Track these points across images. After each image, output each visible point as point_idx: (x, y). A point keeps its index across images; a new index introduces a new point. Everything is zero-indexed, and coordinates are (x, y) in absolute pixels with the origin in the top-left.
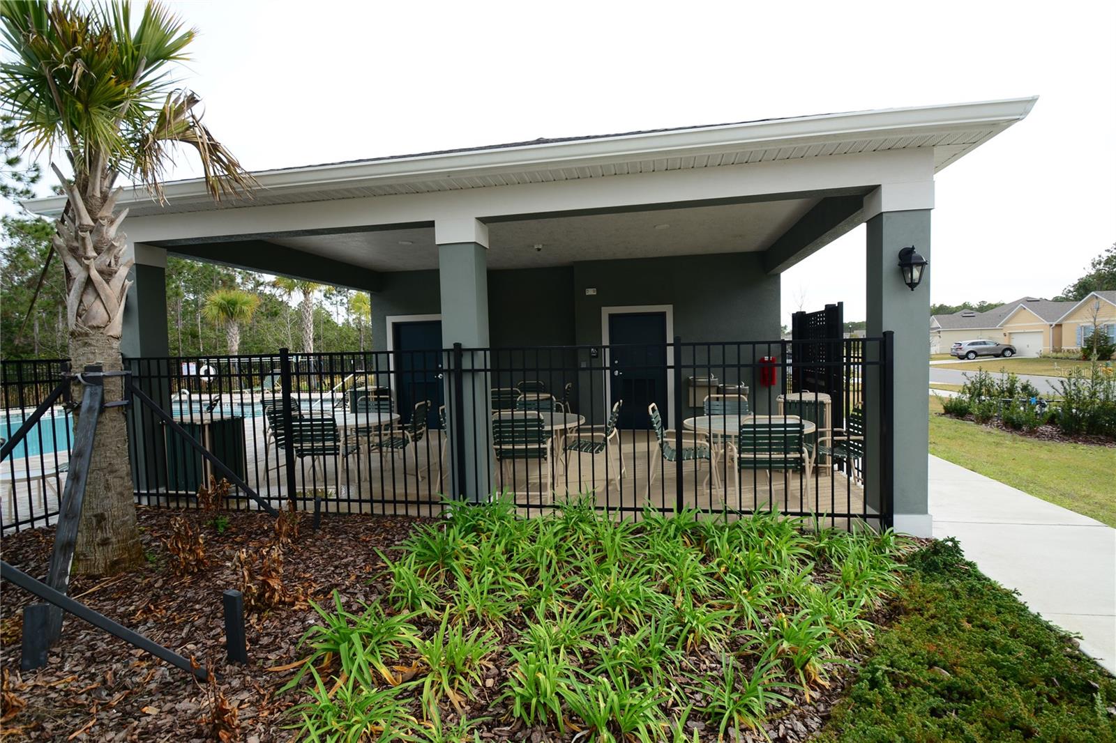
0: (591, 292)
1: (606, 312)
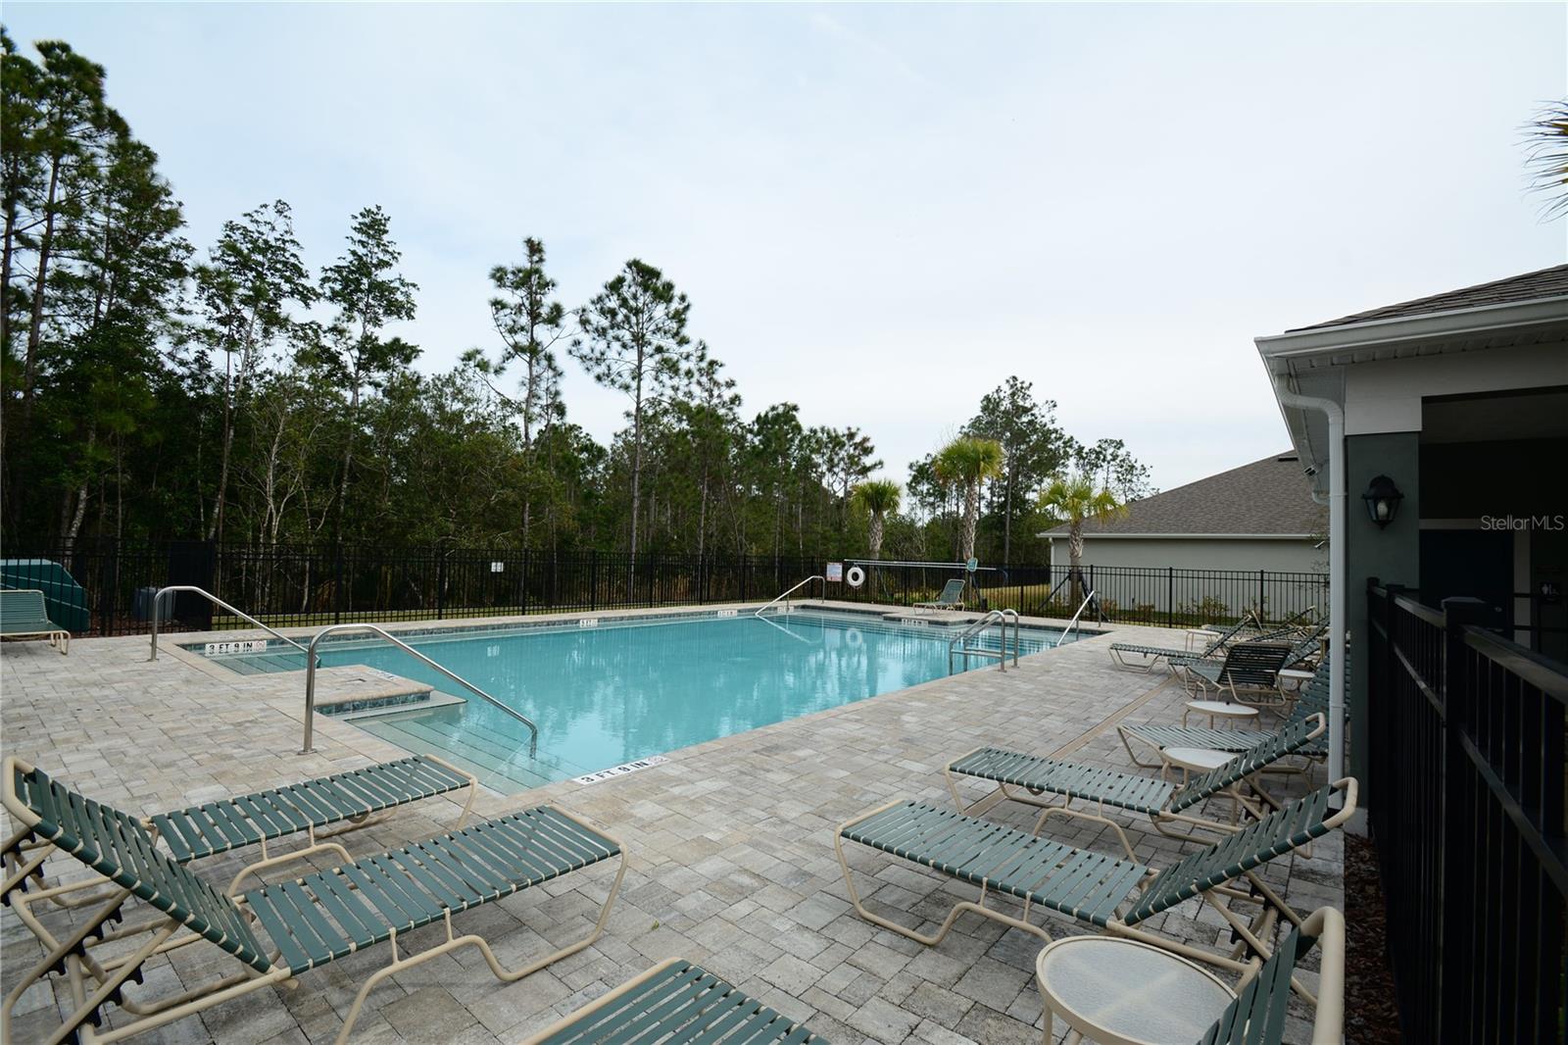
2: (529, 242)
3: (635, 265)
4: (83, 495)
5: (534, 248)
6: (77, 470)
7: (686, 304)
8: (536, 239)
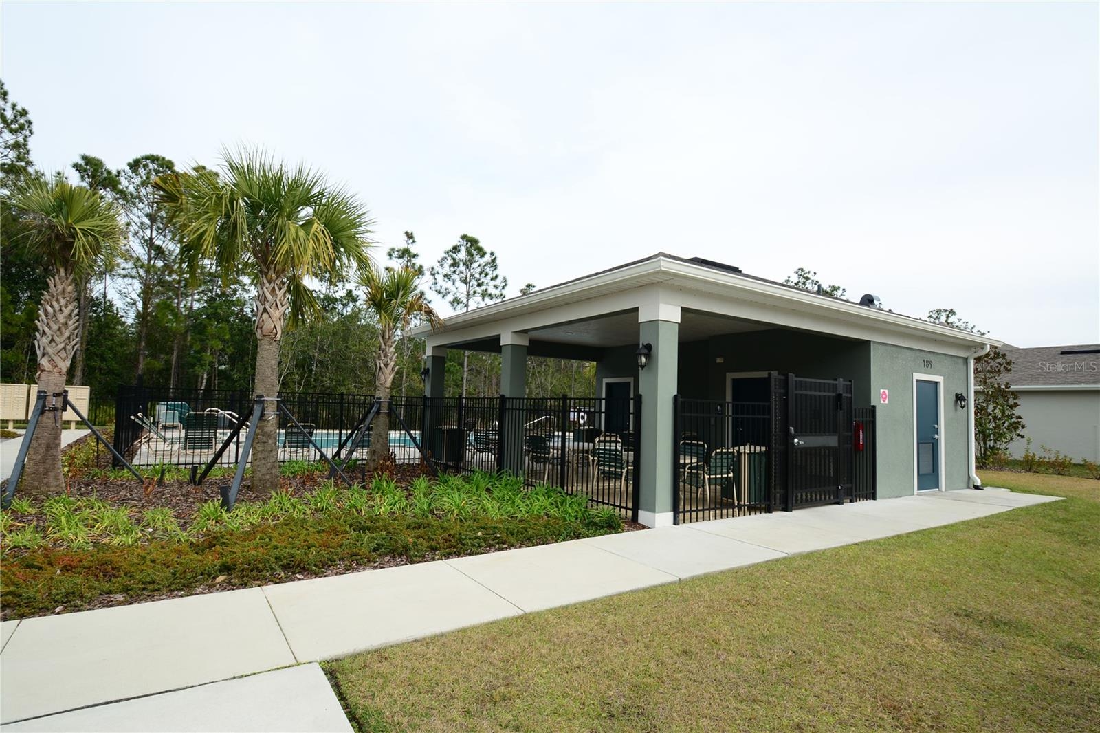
0: (719, 360)
1: (730, 376)
2: (407, 233)
3: (464, 237)
4: (205, 376)
5: (410, 236)
6: (202, 365)
7: (494, 257)
8: (410, 232)
